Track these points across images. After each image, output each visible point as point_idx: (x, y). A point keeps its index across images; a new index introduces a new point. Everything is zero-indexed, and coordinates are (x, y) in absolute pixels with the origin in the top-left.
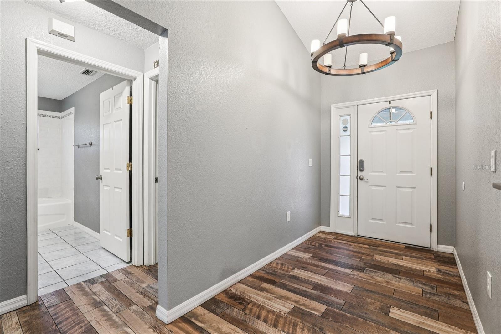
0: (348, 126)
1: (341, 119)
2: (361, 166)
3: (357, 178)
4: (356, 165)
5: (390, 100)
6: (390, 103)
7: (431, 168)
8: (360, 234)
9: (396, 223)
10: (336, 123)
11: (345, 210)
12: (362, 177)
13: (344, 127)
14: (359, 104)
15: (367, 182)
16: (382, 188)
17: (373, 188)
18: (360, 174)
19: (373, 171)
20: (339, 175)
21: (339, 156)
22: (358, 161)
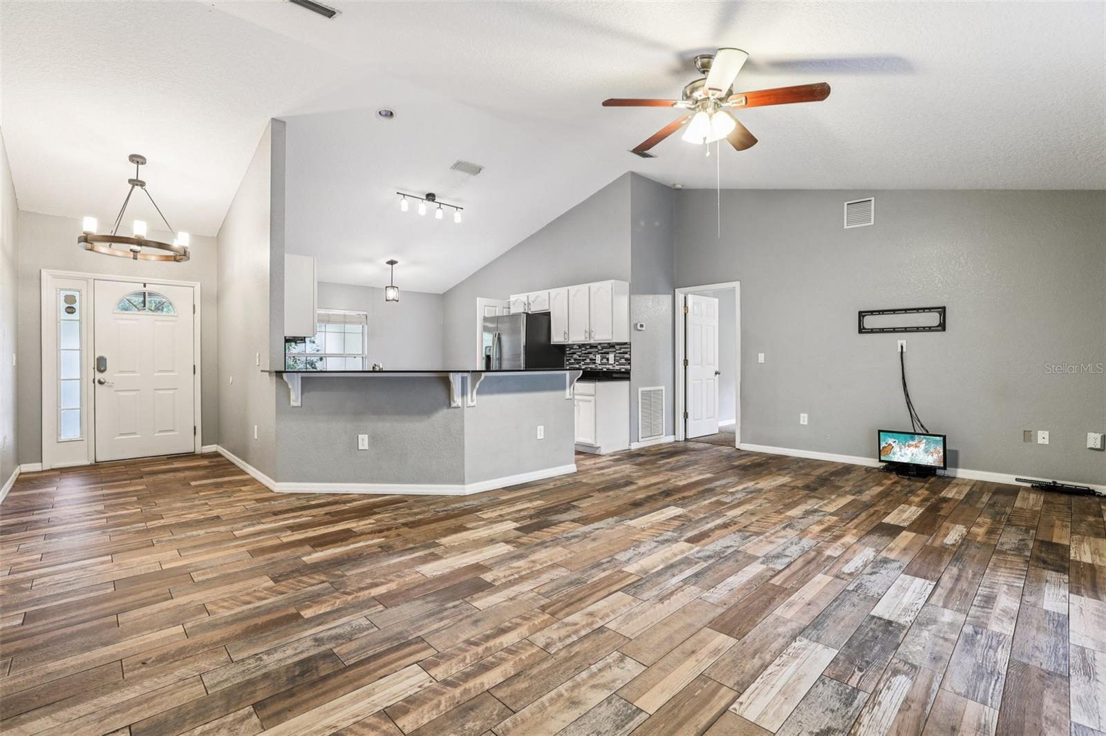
0: (76, 306)
1: (61, 294)
2: (101, 365)
3: (94, 382)
4: (92, 363)
5: (145, 282)
6: (145, 286)
7: (194, 366)
8: (99, 459)
9: (155, 433)
10: (52, 299)
11: (71, 431)
12: (102, 380)
13: (68, 307)
14: (97, 278)
15: (111, 387)
16: (134, 393)
17: (121, 394)
18: (99, 376)
19: (121, 372)
20: (58, 379)
21: (58, 350)
22: (96, 358)
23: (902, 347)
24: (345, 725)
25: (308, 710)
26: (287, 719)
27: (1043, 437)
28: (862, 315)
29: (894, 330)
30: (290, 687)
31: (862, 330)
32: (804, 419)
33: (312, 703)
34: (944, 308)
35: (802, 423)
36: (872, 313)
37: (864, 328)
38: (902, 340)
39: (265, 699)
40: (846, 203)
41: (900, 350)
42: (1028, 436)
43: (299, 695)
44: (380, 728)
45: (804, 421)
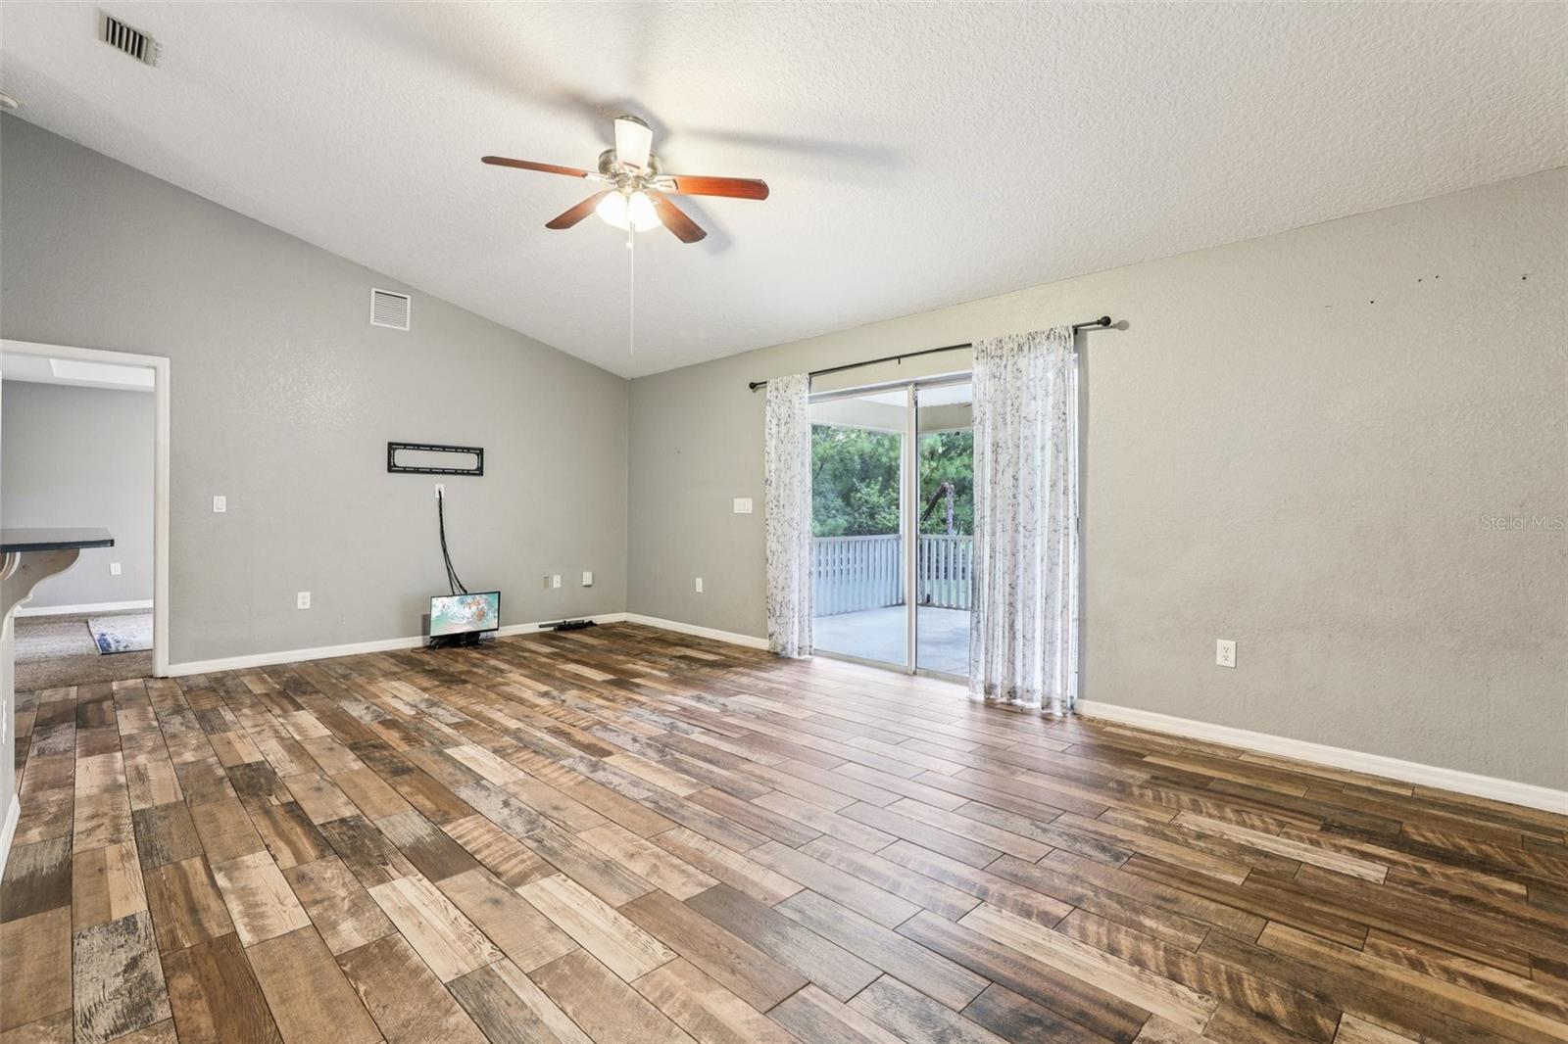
23: (440, 492)
24: (1094, 951)
25: (1095, 989)
26: (1121, 1002)
27: (556, 582)
28: (392, 447)
29: (431, 471)
30: (1069, 1024)
31: (392, 468)
32: (304, 600)
33: (1081, 988)
34: (481, 450)
35: (300, 606)
36: (405, 446)
37: (395, 466)
38: (440, 483)
39: (1108, 1038)
40: (374, 290)
41: (438, 496)
42: (547, 581)
43: (1077, 1006)
44: (1079, 925)
45: (303, 604)
